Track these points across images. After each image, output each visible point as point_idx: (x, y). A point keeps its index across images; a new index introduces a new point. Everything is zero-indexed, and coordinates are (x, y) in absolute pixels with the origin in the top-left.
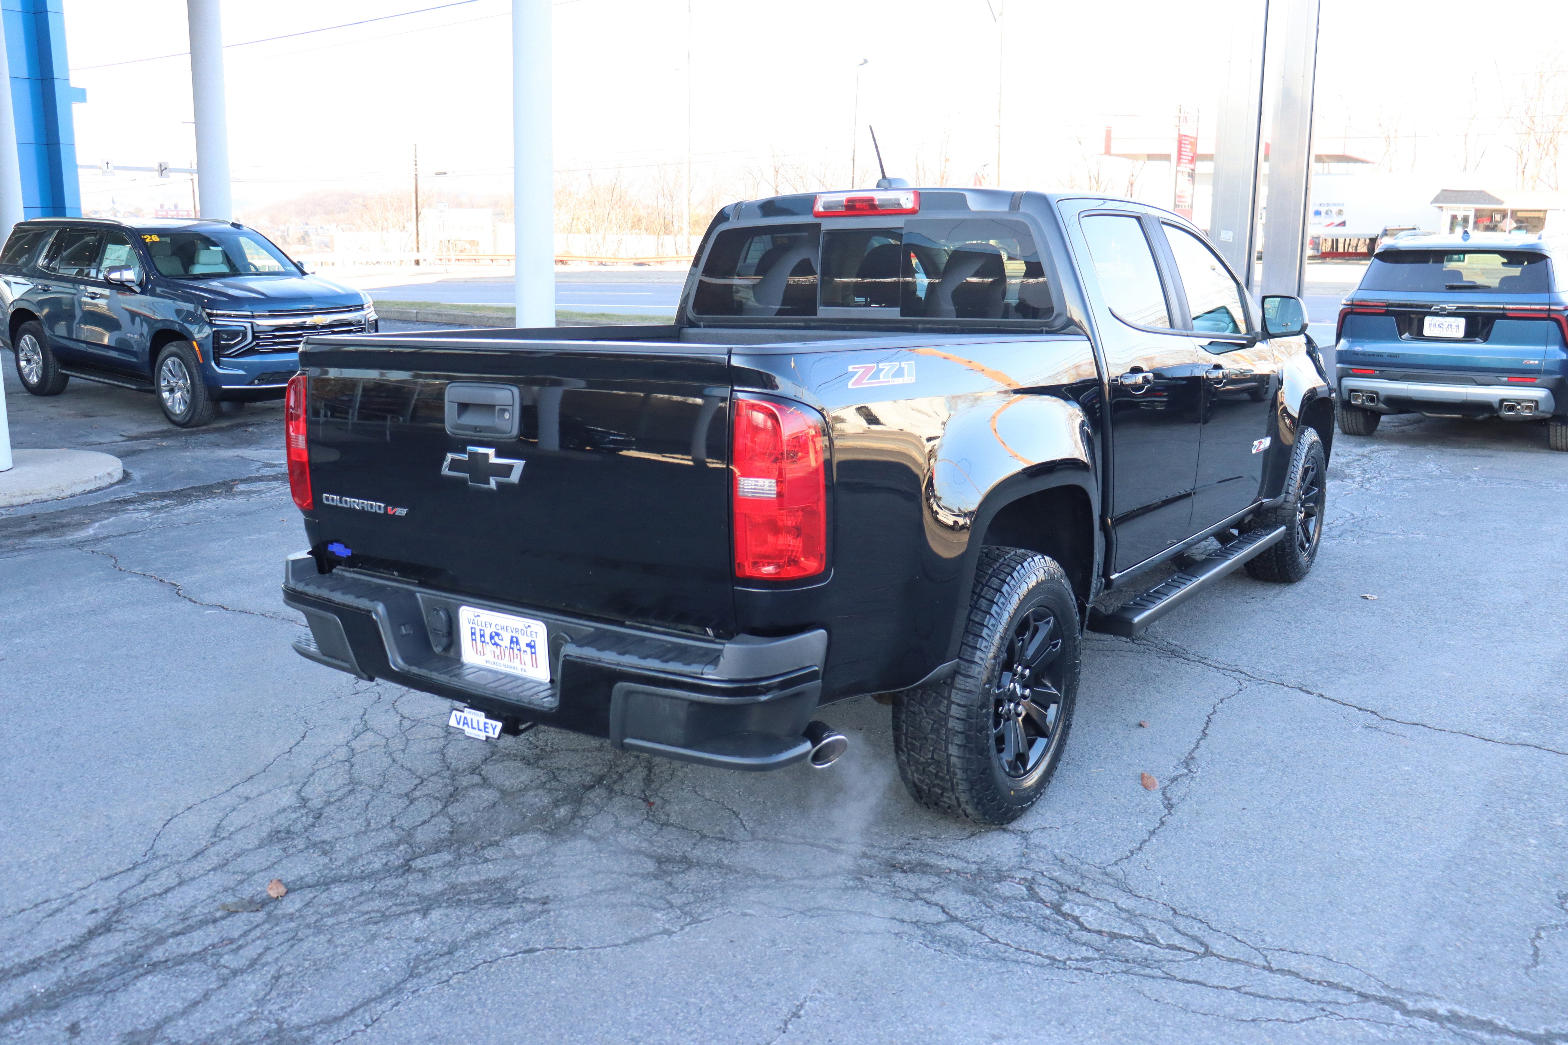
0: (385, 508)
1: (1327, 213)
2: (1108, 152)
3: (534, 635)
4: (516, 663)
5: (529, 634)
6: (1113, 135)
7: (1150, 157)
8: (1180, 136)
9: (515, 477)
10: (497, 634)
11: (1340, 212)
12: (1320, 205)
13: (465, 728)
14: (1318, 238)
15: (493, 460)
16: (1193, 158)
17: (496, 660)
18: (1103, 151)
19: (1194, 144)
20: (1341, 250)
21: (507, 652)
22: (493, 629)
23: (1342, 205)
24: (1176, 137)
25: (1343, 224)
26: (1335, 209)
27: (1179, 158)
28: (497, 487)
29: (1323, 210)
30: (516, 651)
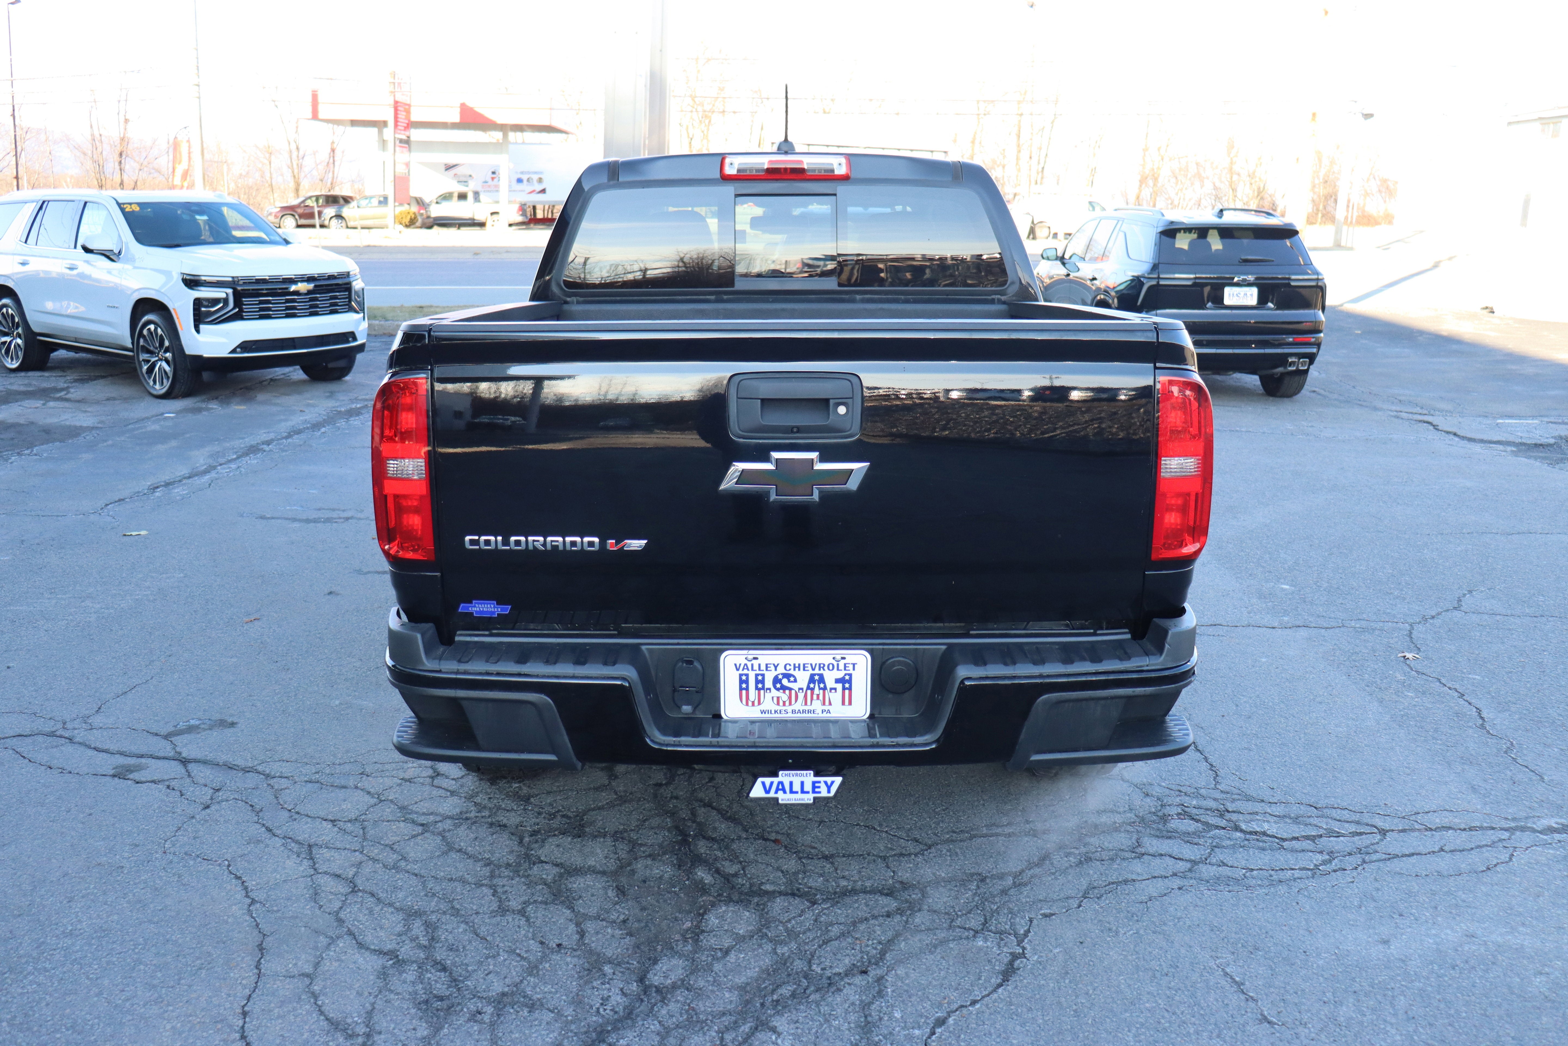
0: (603, 543)
1: (528, 180)
2: (315, 116)
3: (851, 667)
4: (817, 705)
5: (841, 667)
6: (320, 99)
7: (354, 123)
8: (396, 102)
9: (853, 484)
10: (787, 676)
11: (540, 180)
12: (522, 173)
13: (780, 795)
14: (525, 205)
15: (820, 466)
16: (408, 124)
17: (781, 708)
18: (310, 116)
19: (408, 112)
20: (540, 215)
21: (801, 695)
22: (780, 669)
23: (541, 173)
24: (392, 102)
25: (543, 191)
26: (535, 177)
27: (396, 126)
28: (820, 498)
29: (525, 177)
30: (816, 691)
